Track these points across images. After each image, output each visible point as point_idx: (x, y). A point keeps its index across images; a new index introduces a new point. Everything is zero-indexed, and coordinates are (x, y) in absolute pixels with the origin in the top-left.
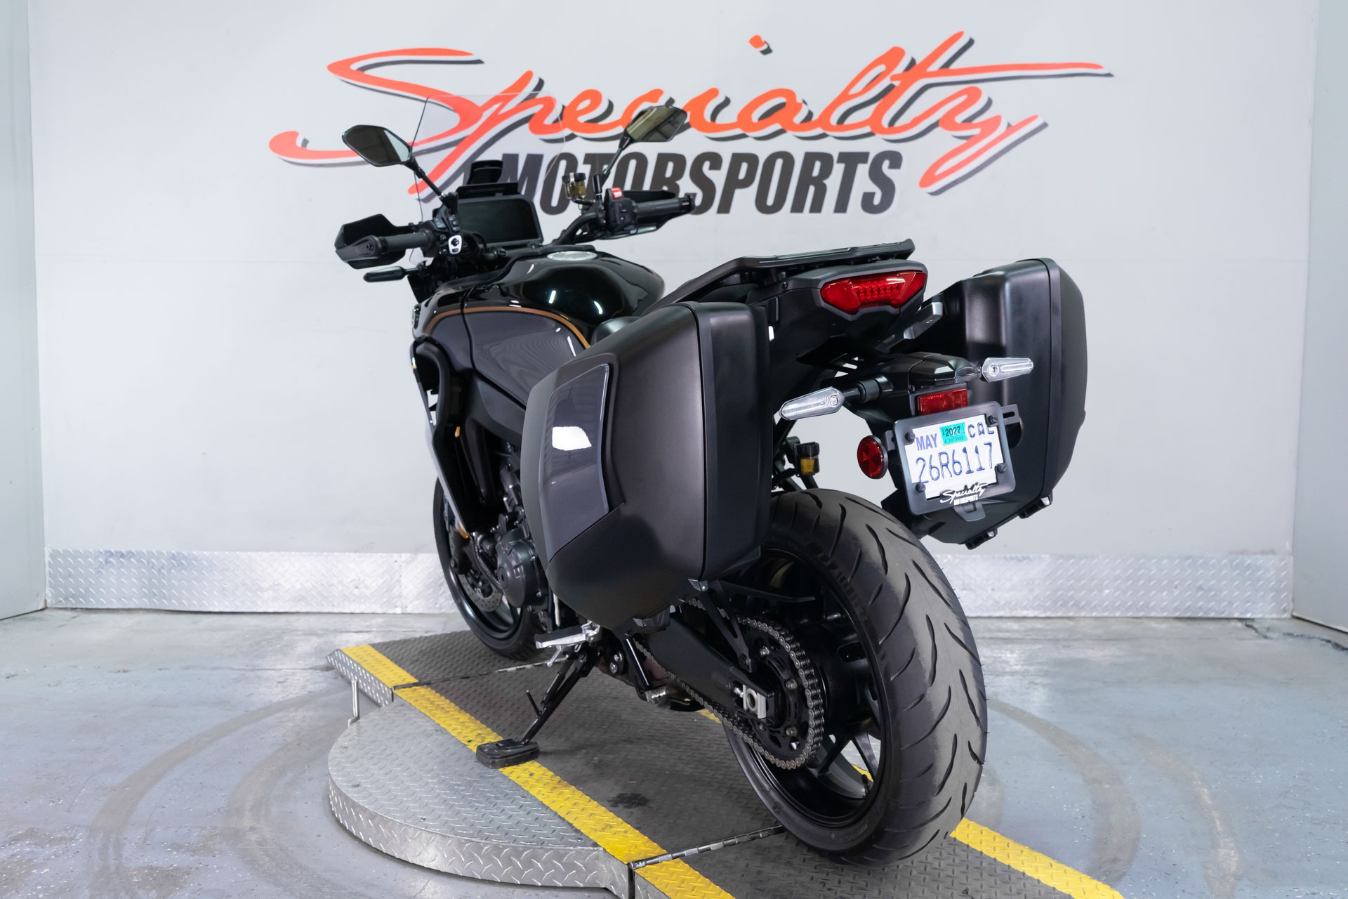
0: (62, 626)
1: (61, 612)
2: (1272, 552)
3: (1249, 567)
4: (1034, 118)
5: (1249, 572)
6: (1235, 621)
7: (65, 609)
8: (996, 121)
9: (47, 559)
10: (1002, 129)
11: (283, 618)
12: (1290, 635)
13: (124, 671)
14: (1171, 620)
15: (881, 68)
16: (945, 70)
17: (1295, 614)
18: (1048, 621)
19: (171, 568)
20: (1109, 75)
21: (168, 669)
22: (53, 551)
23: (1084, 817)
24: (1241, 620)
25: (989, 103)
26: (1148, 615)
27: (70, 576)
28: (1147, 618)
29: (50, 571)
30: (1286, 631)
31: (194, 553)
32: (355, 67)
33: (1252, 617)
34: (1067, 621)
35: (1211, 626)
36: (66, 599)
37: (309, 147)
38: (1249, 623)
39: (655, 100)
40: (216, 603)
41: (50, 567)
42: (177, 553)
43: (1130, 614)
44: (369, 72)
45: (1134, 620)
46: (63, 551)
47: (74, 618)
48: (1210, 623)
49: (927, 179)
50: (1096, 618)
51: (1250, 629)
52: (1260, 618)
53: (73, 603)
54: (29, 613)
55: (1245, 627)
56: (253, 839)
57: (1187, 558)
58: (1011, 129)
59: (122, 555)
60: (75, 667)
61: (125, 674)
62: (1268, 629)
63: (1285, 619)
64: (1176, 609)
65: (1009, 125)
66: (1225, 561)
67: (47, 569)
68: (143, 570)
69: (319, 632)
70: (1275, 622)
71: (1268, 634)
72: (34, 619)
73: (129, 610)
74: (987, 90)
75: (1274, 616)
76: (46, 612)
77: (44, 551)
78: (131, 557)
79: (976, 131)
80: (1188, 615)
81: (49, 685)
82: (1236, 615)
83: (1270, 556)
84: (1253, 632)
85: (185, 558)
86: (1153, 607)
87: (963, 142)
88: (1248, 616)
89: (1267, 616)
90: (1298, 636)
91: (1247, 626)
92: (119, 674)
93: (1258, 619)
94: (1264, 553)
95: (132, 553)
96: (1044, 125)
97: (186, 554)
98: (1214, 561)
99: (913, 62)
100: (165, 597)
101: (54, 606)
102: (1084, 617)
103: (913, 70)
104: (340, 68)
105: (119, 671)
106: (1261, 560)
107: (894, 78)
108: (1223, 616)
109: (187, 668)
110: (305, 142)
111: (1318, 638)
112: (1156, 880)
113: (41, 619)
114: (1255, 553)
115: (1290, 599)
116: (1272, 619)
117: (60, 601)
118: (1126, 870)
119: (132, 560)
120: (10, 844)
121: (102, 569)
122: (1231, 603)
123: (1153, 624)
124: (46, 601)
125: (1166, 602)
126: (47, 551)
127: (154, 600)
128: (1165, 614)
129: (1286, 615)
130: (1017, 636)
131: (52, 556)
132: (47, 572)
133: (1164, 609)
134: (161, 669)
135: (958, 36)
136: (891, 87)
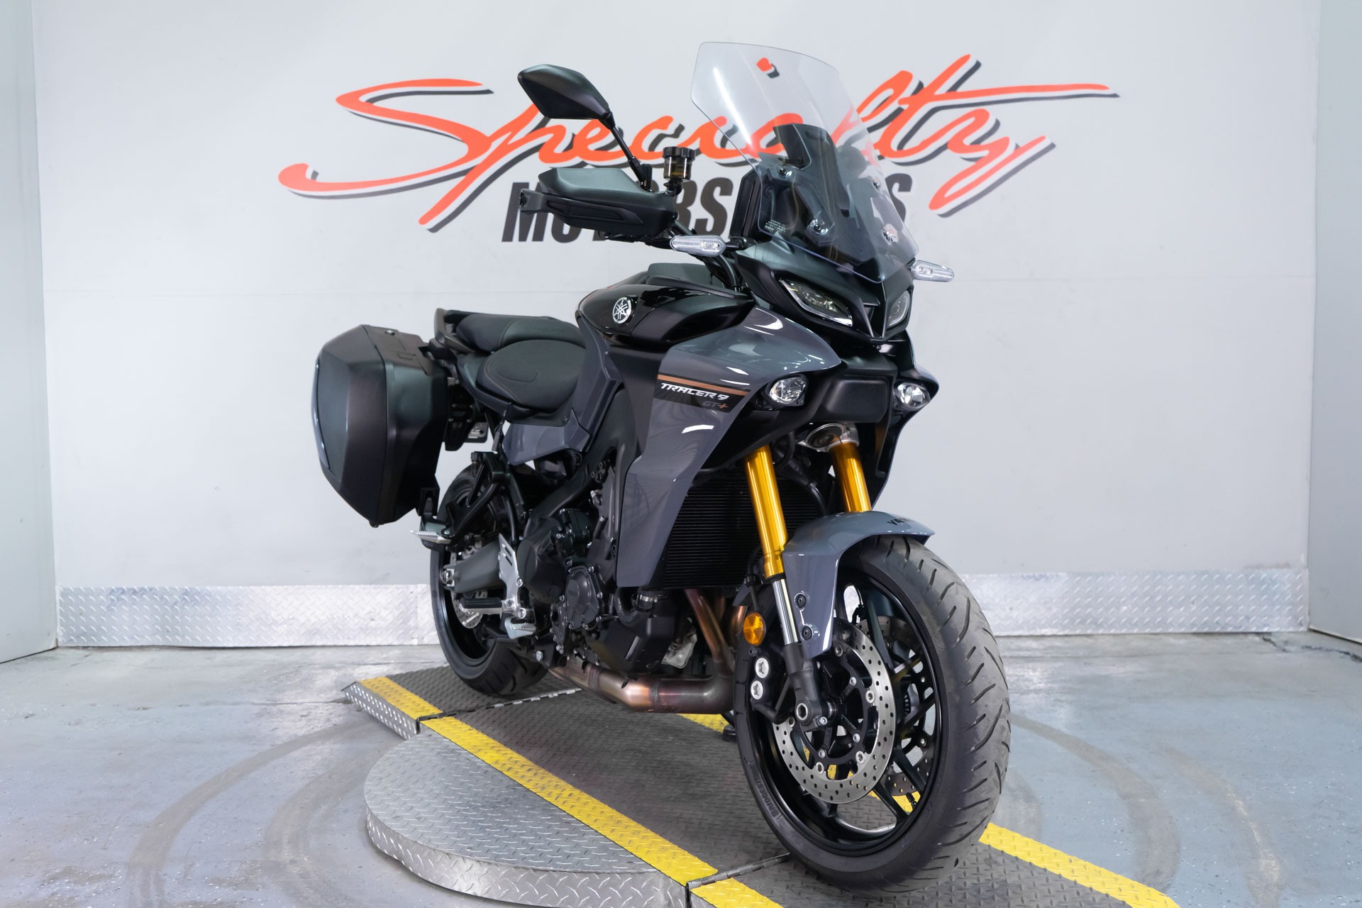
0: (76, 665)
1: (72, 651)
2: (1287, 566)
3: (1263, 582)
4: (1042, 139)
5: (1265, 586)
6: (1253, 635)
7: (77, 648)
8: (1004, 142)
9: (58, 597)
10: (1010, 150)
11: (299, 652)
12: (1308, 648)
13: (144, 709)
14: (1189, 636)
15: (889, 92)
16: (952, 93)
17: (1312, 627)
18: (1067, 639)
19: (184, 605)
20: (1115, 96)
21: (187, 705)
22: (64, 589)
23: (1122, 831)
24: (1258, 634)
25: (997, 124)
26: (1165, 631)
27: (81, 614)
28: (1164, 634)
29: (60, 610)
30: (1304, 644)
31: (208, 588)
32: (364, 98)
33: (1269, 631)
34: (1085, 639)
35: (1229, 641)
36: (78, 637)
37: (319, 179)
38: (1266, 637)
39: (665, 127)
40: (230, 639)
41: (61, 606)
42: (190, 588)
43: (1147, 631)
44: (378, 104)
45: (1152, 636)
46: (74, 589)
47: (86, 656)
48: (1228, 637)
49: (937, 201)
50: (1114, 635)
51: (1268, 643)
52: (1277, 632)
53: (84, 641)
54: (40, 653)
55: (1262, 641)
56: (295, 872)
57: (1203, 573)
58: (1019, 150)
59: (135, 592)
60: (93, 705)
61: (145, 711)
62: (1286, 643)
63: (1302, 632)
64: (1193, 625)
65: (1017, 147)
66: (1241, 575)
67: (58, 607)
68: (156, 606)
69: (337, 665)
70: (1292, 635)
71: (1286, 648)
72: (46, 658)
73: (142, 648)
74: (994, 112)
75: (1291, 629)
76: (58, 651)
77: (54, 590)
78: (143, 594)
79: (985, 153)
80: (1206, 630)
81: (69, 724)
82: (1254, 630)
83: (1285, 570)
84: (1272, 645)
85: (198, 593)
86: (1171, 623)
87: (972, 164)
88: (1265, 630)
89: (1283, 630)
90: (1316, 649)
91: (1265, 640)
92: (139, 711)
93: (1274, 632)
94: (1278, 566)
95: (145, 590)
96: (1052, 146)
97: (199, 590)
98: (1230, 576)
99: (920, 85)
100: (178, 634)
101: (66, 645)
102: (1103, 635)
103: (921, 92)
104: (348, 100)
105: (139, 709)
106: (1276, 574)
107: (902, 101)
108: (1240, 630)
109: (207, 704)
110: (315, 174)
111: (1337, 651)
112: (1200, 891)
113: (53, 658)
114: (1270, 568)
115: (1307, 613)
116: (1290, 632)
117: (71, 640)
118: (1170, 882)
119: (144, 596)
120: (49, 883)
121: (115, 606)
122: (1248, 618)
123: (1172, 640)
124: (57, 640)
125: (1183, 617)
126: (58, 589)
127: (167, 637)
128: (1182, 630)
129: (1303, 629)
130: (1038, 654)
131: (63, 595)
132: (58, 610)
133: (1180, 625)
134: (181, 706)
135: (965, 59)
136: (899, 111)
